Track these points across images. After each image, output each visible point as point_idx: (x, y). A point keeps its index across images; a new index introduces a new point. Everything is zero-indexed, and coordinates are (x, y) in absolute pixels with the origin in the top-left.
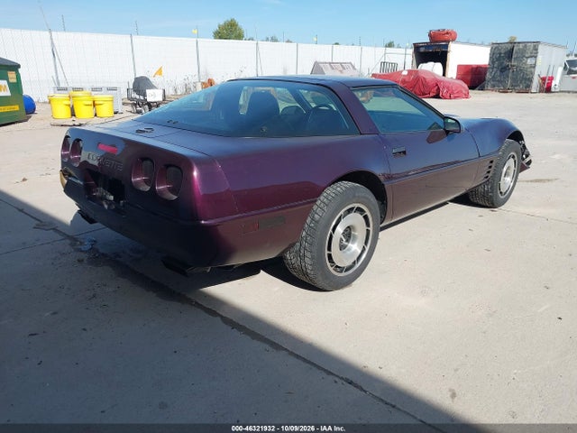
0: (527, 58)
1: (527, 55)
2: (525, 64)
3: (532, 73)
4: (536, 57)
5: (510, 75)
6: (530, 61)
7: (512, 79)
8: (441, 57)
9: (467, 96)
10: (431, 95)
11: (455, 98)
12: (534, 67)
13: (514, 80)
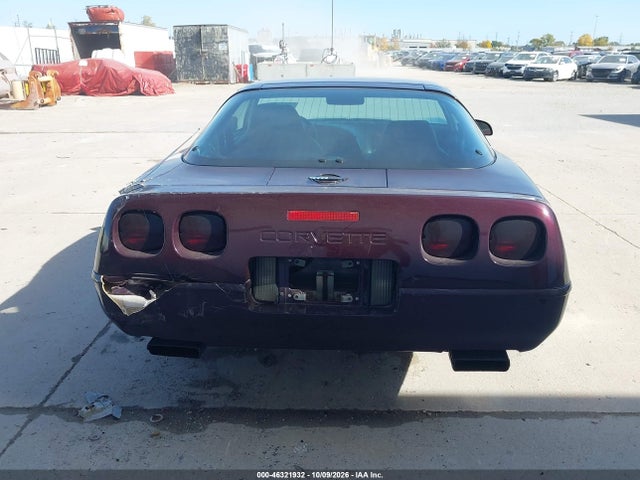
0: (218, 43)
1: (217, 40)
2: (217, 50)
3: (227, 61)
4: (227, 42)
5: (203, 63)
6: (221, 47)
7: (207, 68)
8: (114, 42)
9: (172, 91)
10: (130, 91)
11: (161, 93)
12: (228, 54)
13: (209, 69)
